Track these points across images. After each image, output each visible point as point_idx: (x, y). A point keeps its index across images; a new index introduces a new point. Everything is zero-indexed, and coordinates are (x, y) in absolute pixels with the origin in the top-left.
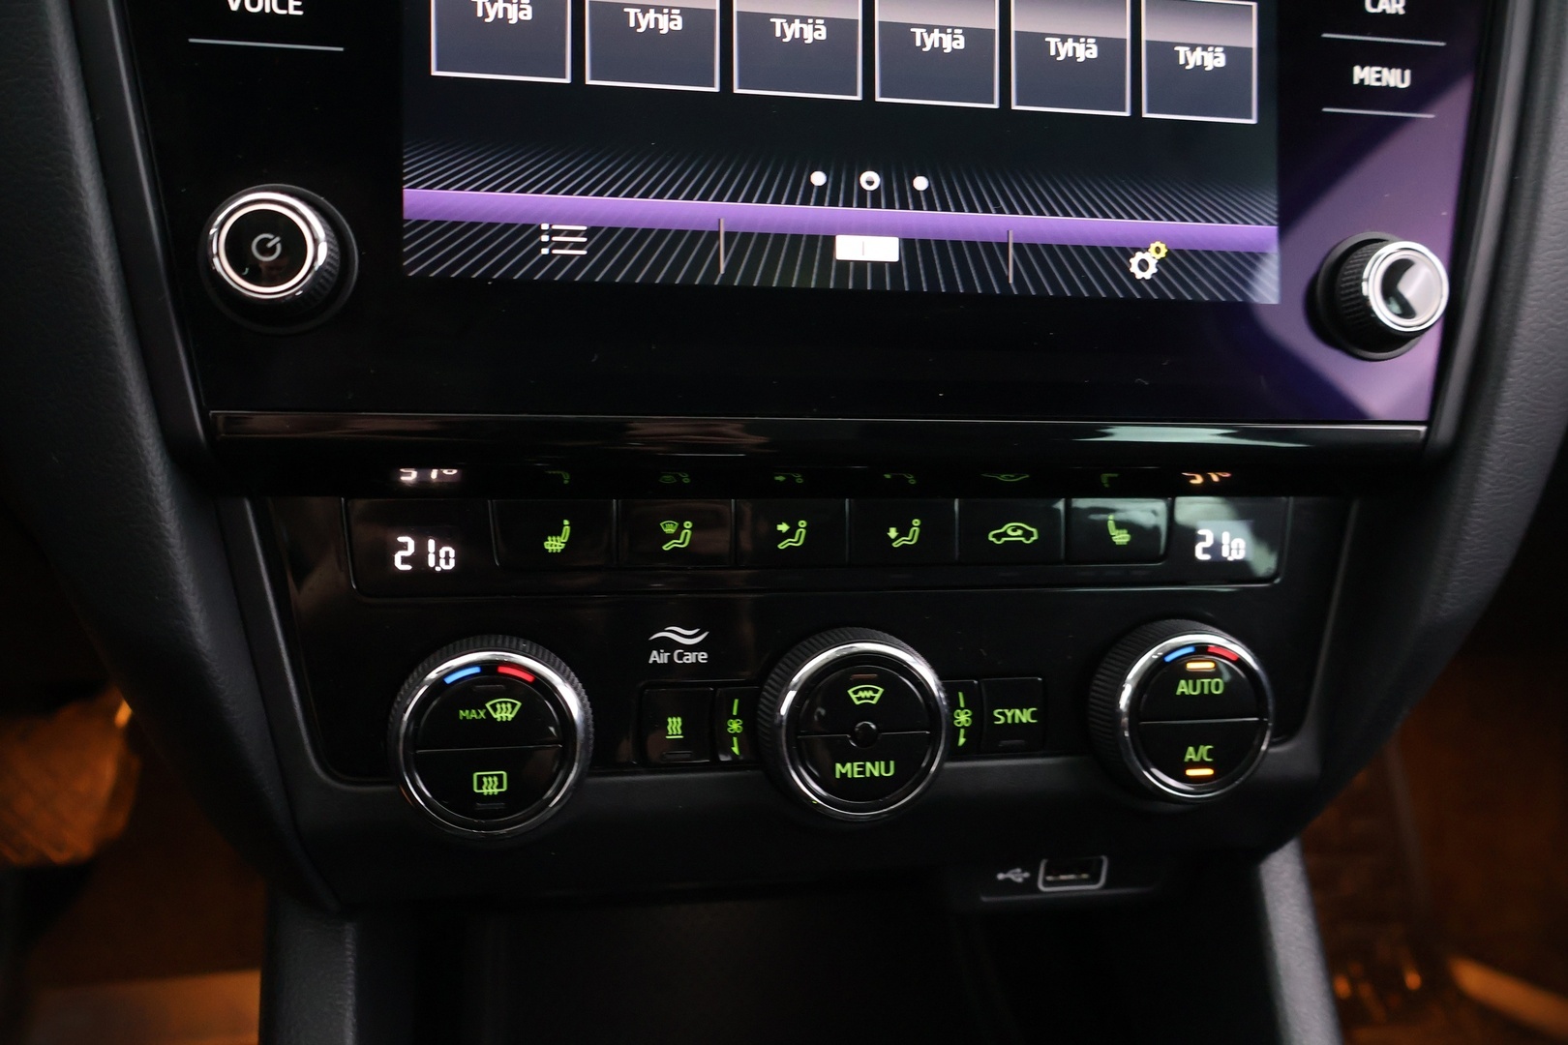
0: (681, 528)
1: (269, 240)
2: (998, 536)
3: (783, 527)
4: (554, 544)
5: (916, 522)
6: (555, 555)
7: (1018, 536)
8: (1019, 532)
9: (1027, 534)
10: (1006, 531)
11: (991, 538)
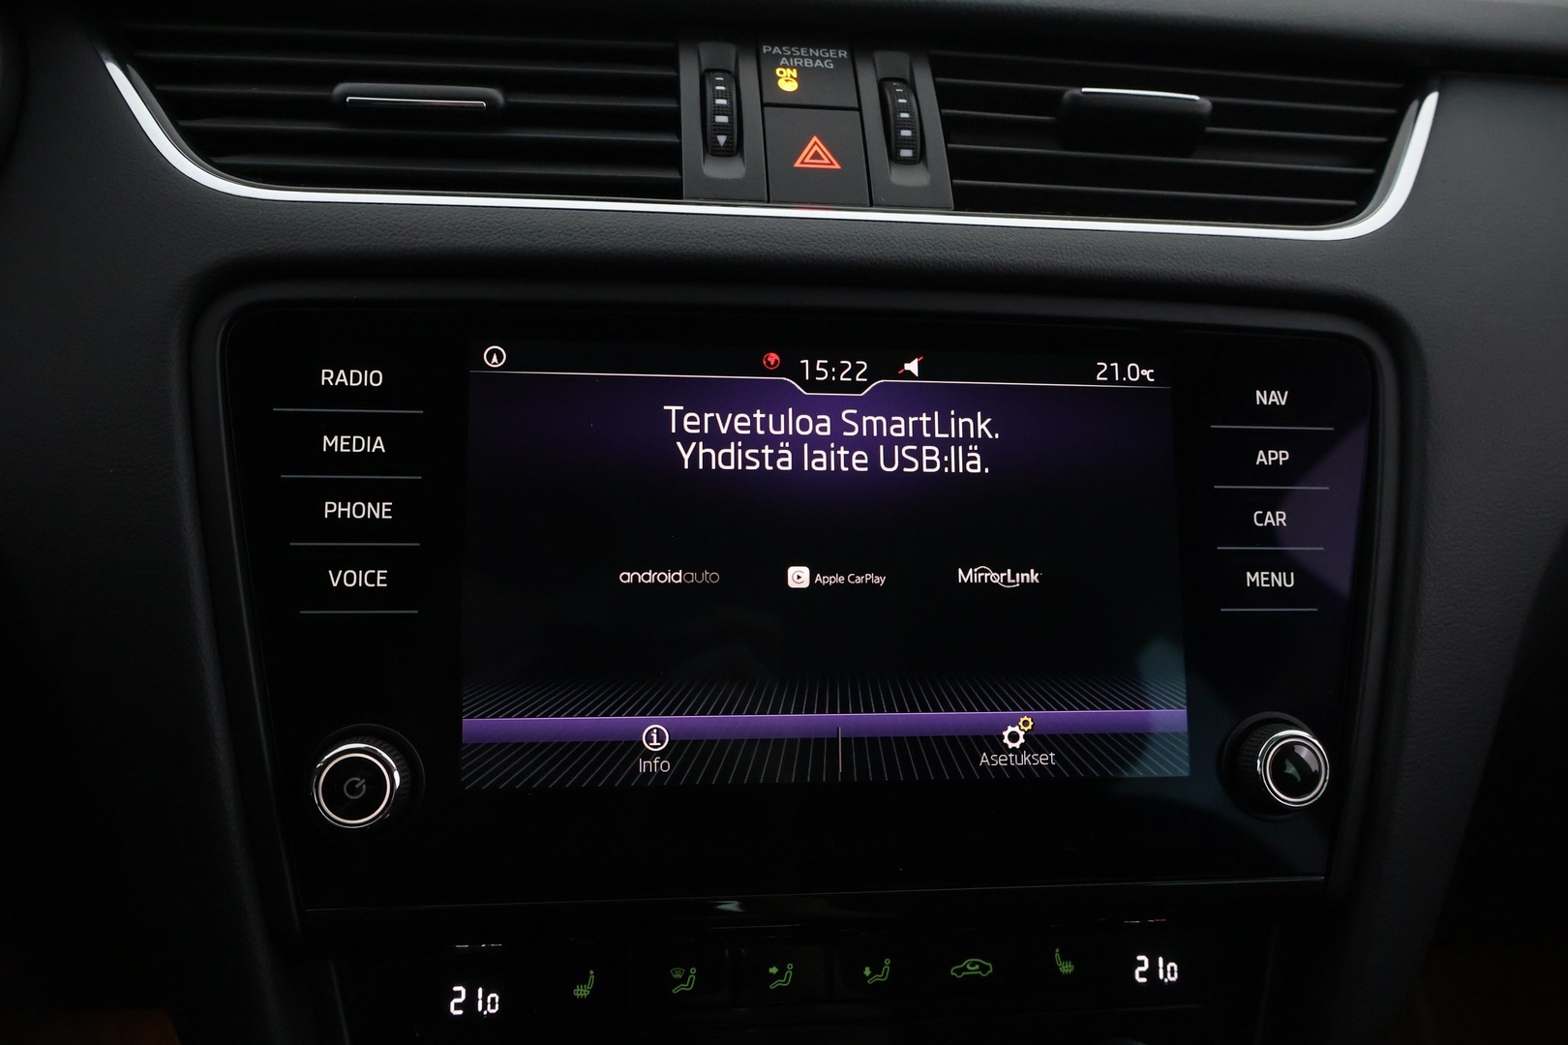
0: (687, 974)
1: (357, 782)
2: (959, 971)
3: (774, 970)
4: (582, 992)
5: (887, 962)
6: (583, 1000)
7: (976, 970)
8: (977, 967)
9: (984, 968)
10: (966, 966)
11: (952, 973)
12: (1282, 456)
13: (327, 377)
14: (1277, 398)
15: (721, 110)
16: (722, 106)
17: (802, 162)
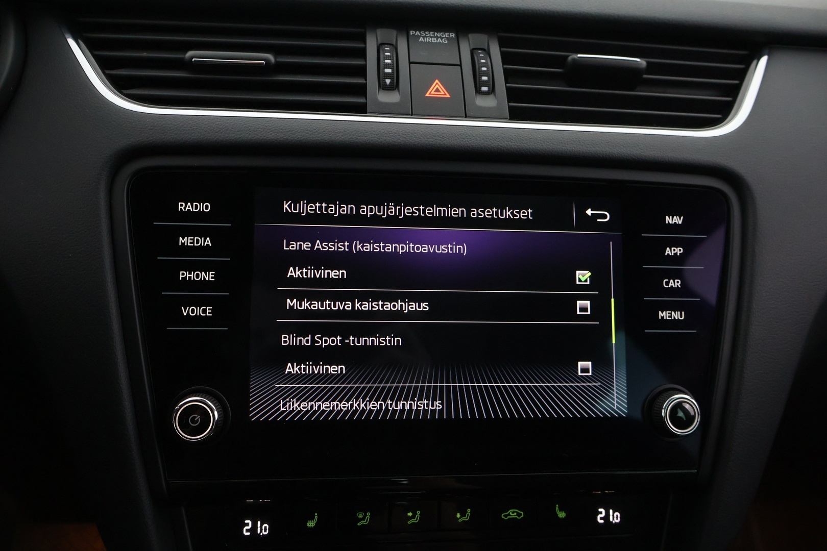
0: (365, 515)
1: (196, 417)
2: (506, 516)
3: (410, 514)
4: (311, 524)
5: (469, 510)
6: (311, 528)
7: (515, 516)
8: (515, 514)
9: (519, 515)
10: (509, 513)
11: (503, 517)
12: (679, 251)
13: (181, 206)
14: (677, 220)
15: (387, 66)
16: (388, 64)
17: (430, 94)
